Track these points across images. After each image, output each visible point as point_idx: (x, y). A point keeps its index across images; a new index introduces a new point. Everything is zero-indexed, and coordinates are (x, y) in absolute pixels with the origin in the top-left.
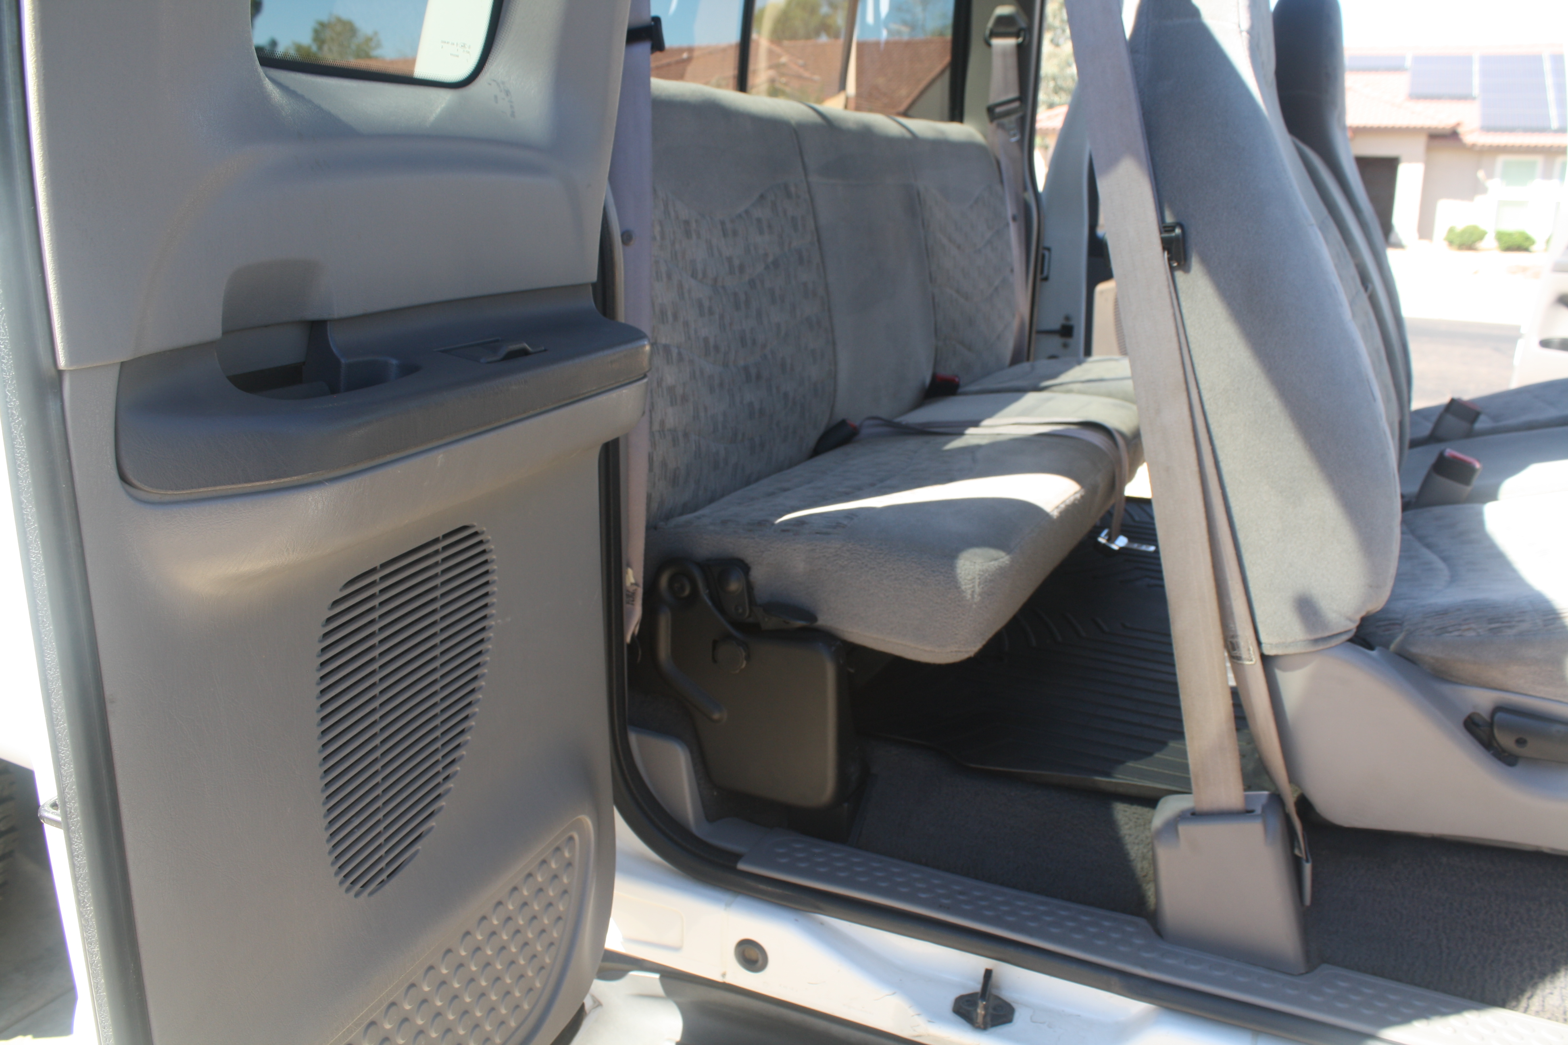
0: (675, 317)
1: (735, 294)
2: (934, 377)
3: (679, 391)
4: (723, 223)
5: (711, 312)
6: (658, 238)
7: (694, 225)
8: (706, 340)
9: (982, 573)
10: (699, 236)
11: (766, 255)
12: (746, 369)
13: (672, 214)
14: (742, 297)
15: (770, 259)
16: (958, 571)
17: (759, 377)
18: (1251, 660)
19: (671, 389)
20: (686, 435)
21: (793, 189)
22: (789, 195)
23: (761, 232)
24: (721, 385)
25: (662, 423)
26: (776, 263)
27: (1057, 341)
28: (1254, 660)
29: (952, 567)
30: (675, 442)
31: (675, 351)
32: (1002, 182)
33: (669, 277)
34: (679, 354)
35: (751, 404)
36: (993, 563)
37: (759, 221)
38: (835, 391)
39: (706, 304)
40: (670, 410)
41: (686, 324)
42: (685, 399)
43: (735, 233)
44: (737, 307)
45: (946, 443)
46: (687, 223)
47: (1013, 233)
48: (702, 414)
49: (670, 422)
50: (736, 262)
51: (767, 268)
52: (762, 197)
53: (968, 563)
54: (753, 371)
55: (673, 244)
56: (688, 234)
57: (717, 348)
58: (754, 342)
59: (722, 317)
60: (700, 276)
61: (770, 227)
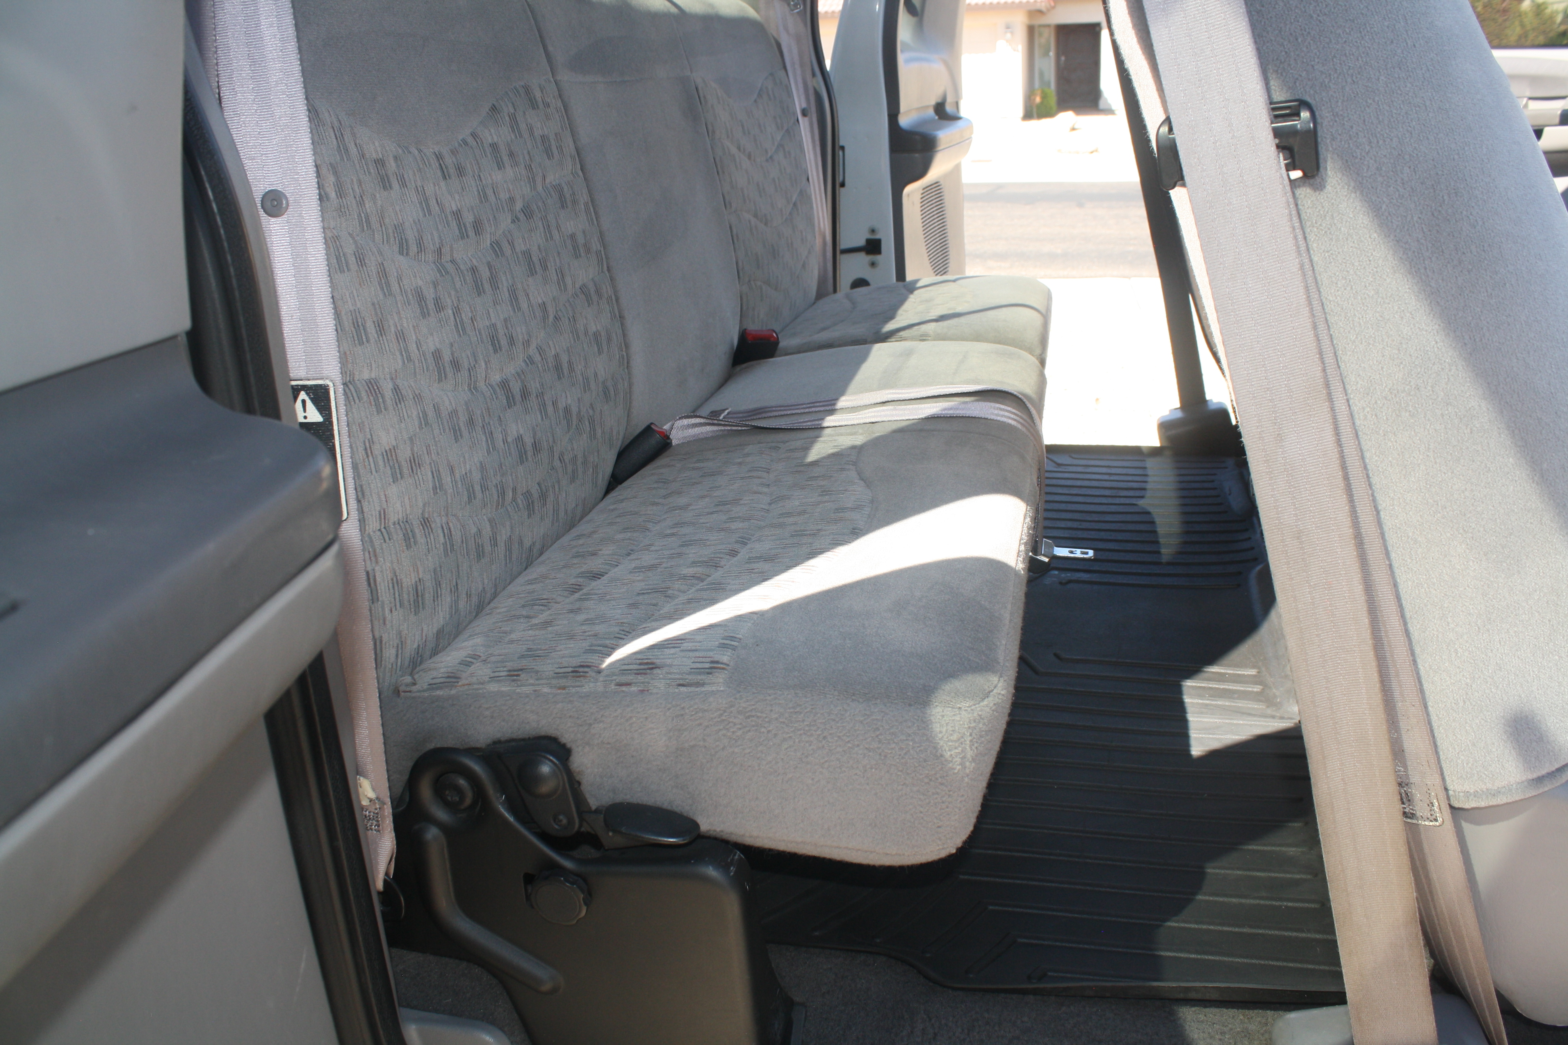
0: (381, 329)
1: (474, 270)
2: (743, 336)
3: (404, 454)
4: (439, 157)
5: (439, 307)
6: (333, 195)
7: (391, 165)
8: (437, 355)
9: (973, 725)
10: (403, 184)
11: (512, 200)
12: (504, 384)
13: (353, 150)
14: (485, 273)
15: (519, 205)
16: (936, 728)
17: (525, 394)
18: (1436, 820)
19: (390, 454)
20: (426, 522)
21: (538, 94)
22: (534, 105)
23: (500, 166)
24: (471, 422)
25: (383, 515)
26: (528, 212)
27: (863, 259)
28: (1440, 820)
29: (924, 724)
30: (409, 540)
31: (387, 387)
32: (785, 68)
33: (361, 261)
34: (396, 389)
35: (519, 439)
36: (985, 702)
37: (494, 146)
38: (631, 385)
39: (429, 294)
40: (393, 491)
41: (401, 336)
42: (415, 463)
43: (460, 171)
44: (479, 290)
45: (807, 449)
46: (380, 163)
47: (806, 131)
48: (447, 479)
49: (396, 512)
50: (468, 218)
51: (515, 220)
52: (494, 108)
53: (948, 712)
54: (516, 387)
55: (361, 203)
56: (385, 183)
57: (456, 364)
58: (512, 341)
59: (457, 311)
60: (414, 249)
61: (511, 155)
